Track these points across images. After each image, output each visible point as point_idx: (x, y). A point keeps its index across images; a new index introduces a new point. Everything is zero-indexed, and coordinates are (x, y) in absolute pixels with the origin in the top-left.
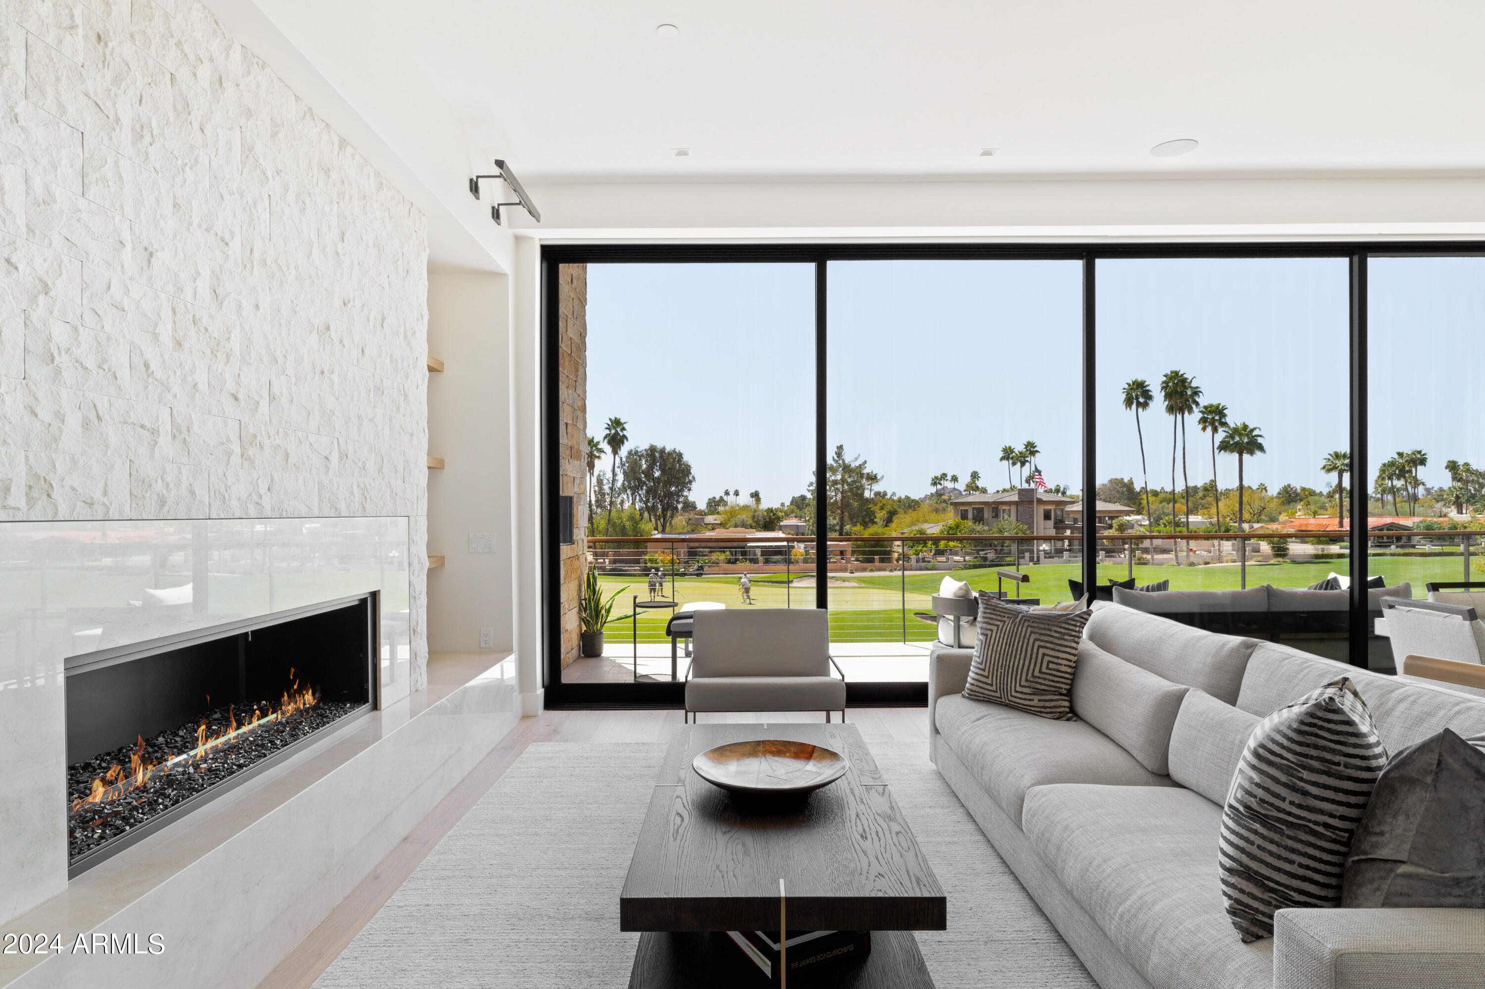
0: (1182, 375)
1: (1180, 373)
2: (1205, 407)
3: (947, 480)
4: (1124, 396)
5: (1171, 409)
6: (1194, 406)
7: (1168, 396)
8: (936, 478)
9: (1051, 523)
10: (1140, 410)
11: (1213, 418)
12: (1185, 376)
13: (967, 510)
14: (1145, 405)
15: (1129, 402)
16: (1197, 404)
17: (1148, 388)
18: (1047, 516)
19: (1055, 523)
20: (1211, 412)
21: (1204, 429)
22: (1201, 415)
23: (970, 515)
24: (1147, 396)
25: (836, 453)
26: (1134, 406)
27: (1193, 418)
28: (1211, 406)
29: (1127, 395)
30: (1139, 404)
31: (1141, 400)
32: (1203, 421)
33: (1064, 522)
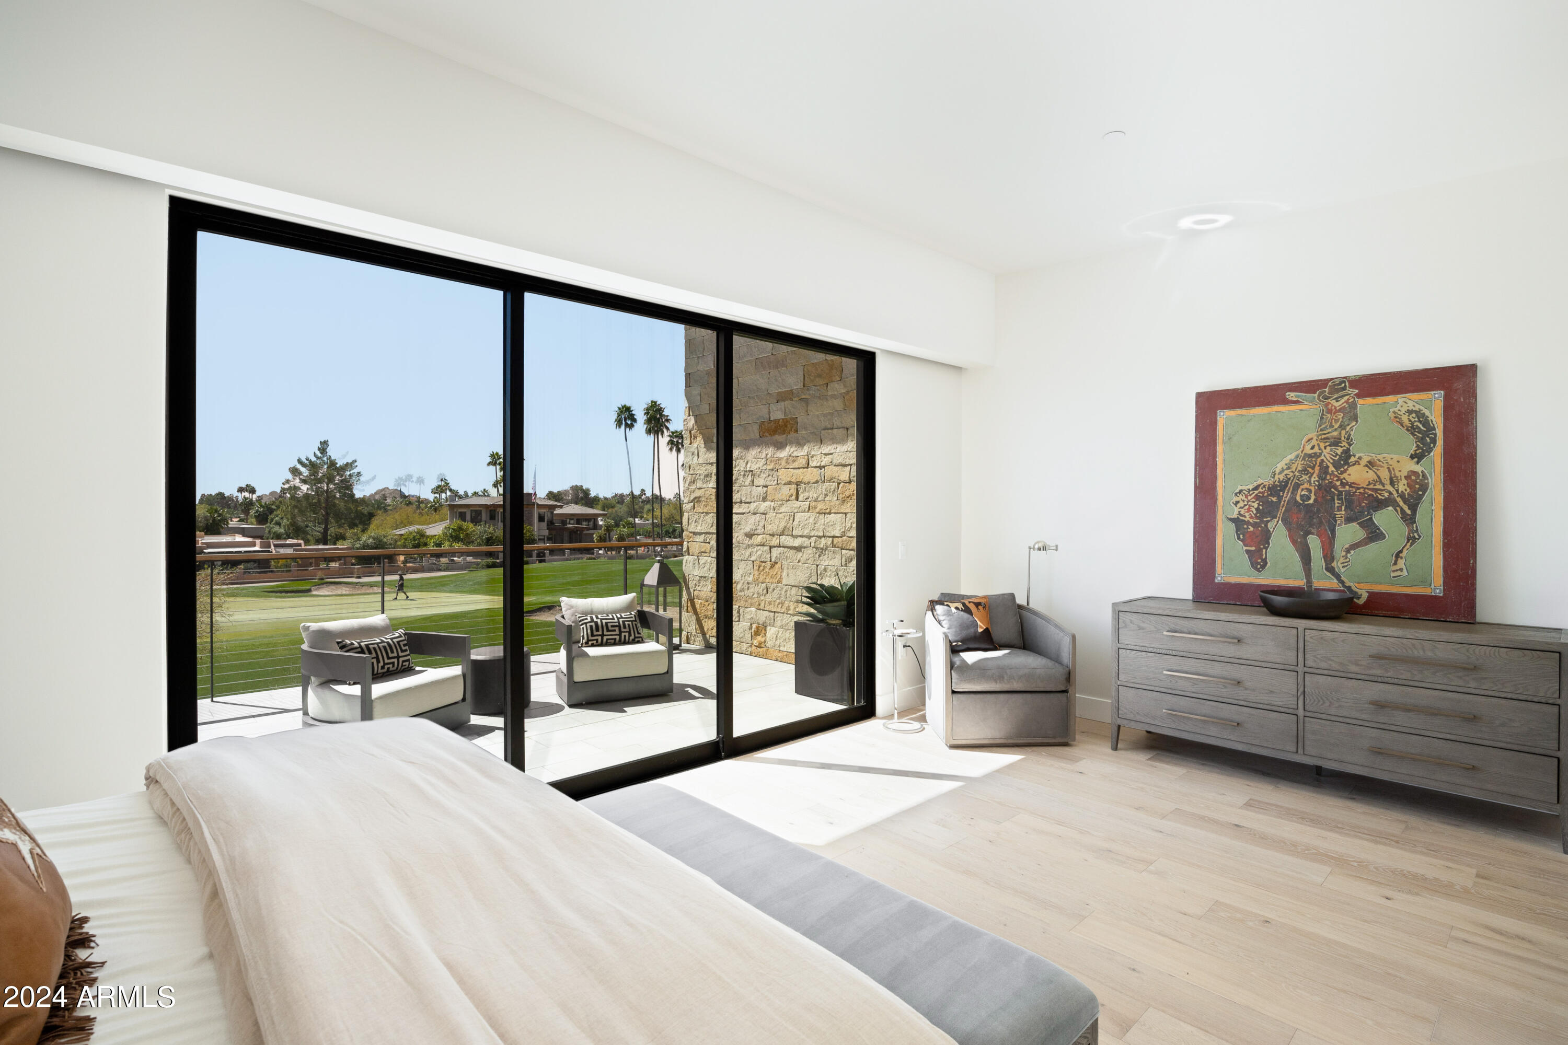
0: (659, 405)
1: (658, 403)
2: (673, 433)
3: (412, 481)
4: (615, 416)
5: (649, 432)
6: (665, 431)
7: (648, 421)
8: (400, 479)
9: (544, 525)
10: (628, 429)
11: (677, 441)
12: (661, 406)
13: (465, 513)
14: (631, 426)
15: (619, 423)
16: (668, 429)
17: (633, 412)
18: (541, 519)
19: (548, 525)
20: (676, 437)
21: (671, 449)
22: (668, 439)
23: (468, 517)
24: (635, 420)
25: (319, 449)
26: (623, 427)
27: (664, 440)
28: (676, 432)
29: (618, 417)
30: (627, 425)
31: (629, 422)
32: (671, 442)
33: (554, 523)
